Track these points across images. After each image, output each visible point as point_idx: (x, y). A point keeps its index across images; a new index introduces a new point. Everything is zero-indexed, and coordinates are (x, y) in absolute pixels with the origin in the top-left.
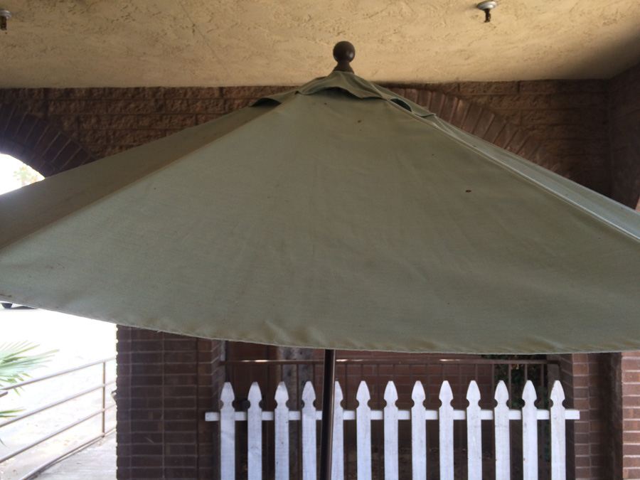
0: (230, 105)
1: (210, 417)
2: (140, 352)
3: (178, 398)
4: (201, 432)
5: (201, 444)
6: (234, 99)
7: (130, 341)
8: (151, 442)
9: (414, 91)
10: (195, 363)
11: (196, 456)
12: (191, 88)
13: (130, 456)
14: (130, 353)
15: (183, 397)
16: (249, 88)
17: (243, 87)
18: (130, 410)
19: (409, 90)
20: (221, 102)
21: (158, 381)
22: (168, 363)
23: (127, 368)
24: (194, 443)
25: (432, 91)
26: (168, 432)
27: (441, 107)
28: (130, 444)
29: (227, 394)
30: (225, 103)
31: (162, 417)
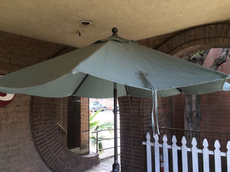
0: (150, 43)
1: (144, 143)
2: (125, 121)
3: (135, 136)
4: (142, 148)
5: (142, 152)
6: (151, 42)
7: (123, 117)
8: (129, 149)
9: (213, 26)
10: (140, 126)
11: (141, 155)
12: (139, 41)
13: (124, 152)
14: (123, 121)
15: (137, 136)
16: (155, 37)
17: (153, 37)
18: (123, 138)
19: (210, 26)
20: (147, 43)
21: (130, 130)
22: (133, 125)
23: (122, 125)
24: (140, 151)
25: (220, 24)
26: (133, 146)
27: (225, 30)
28: (123, 148)
29: (148, 136)
30: (148, 43)
31: (132, 141)
